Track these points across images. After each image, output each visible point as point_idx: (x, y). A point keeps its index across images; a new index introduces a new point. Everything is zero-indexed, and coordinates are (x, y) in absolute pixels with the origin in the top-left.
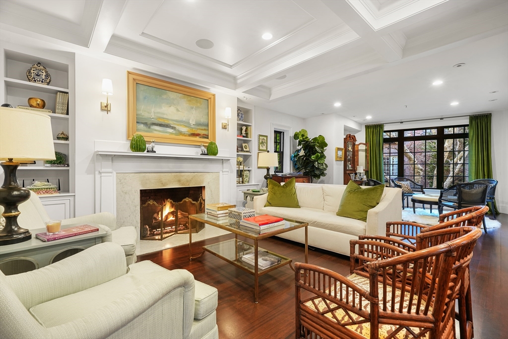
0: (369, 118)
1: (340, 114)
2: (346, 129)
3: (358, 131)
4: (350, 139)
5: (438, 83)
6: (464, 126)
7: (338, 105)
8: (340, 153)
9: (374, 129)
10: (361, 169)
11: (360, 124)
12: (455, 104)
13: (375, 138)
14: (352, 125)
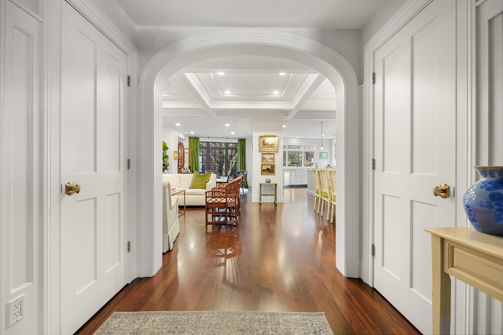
0: (192, 133)
1: (177, 129)
2: (179, 138)
3: (184, 140)
4: (180, 145)
5: (227, 125)
6: (236, 143)
7: (178, 125)
8: (176, 155)
9: (194, 140)
10: (186, 165)
11: (185, 135)
12: (233, 133)
13: (194, 145)
14: (182, 136)
